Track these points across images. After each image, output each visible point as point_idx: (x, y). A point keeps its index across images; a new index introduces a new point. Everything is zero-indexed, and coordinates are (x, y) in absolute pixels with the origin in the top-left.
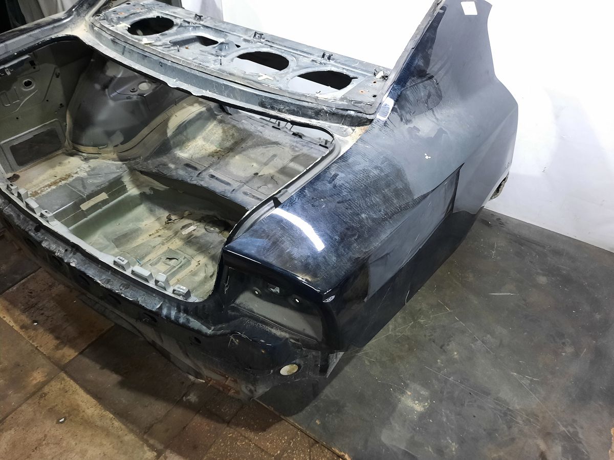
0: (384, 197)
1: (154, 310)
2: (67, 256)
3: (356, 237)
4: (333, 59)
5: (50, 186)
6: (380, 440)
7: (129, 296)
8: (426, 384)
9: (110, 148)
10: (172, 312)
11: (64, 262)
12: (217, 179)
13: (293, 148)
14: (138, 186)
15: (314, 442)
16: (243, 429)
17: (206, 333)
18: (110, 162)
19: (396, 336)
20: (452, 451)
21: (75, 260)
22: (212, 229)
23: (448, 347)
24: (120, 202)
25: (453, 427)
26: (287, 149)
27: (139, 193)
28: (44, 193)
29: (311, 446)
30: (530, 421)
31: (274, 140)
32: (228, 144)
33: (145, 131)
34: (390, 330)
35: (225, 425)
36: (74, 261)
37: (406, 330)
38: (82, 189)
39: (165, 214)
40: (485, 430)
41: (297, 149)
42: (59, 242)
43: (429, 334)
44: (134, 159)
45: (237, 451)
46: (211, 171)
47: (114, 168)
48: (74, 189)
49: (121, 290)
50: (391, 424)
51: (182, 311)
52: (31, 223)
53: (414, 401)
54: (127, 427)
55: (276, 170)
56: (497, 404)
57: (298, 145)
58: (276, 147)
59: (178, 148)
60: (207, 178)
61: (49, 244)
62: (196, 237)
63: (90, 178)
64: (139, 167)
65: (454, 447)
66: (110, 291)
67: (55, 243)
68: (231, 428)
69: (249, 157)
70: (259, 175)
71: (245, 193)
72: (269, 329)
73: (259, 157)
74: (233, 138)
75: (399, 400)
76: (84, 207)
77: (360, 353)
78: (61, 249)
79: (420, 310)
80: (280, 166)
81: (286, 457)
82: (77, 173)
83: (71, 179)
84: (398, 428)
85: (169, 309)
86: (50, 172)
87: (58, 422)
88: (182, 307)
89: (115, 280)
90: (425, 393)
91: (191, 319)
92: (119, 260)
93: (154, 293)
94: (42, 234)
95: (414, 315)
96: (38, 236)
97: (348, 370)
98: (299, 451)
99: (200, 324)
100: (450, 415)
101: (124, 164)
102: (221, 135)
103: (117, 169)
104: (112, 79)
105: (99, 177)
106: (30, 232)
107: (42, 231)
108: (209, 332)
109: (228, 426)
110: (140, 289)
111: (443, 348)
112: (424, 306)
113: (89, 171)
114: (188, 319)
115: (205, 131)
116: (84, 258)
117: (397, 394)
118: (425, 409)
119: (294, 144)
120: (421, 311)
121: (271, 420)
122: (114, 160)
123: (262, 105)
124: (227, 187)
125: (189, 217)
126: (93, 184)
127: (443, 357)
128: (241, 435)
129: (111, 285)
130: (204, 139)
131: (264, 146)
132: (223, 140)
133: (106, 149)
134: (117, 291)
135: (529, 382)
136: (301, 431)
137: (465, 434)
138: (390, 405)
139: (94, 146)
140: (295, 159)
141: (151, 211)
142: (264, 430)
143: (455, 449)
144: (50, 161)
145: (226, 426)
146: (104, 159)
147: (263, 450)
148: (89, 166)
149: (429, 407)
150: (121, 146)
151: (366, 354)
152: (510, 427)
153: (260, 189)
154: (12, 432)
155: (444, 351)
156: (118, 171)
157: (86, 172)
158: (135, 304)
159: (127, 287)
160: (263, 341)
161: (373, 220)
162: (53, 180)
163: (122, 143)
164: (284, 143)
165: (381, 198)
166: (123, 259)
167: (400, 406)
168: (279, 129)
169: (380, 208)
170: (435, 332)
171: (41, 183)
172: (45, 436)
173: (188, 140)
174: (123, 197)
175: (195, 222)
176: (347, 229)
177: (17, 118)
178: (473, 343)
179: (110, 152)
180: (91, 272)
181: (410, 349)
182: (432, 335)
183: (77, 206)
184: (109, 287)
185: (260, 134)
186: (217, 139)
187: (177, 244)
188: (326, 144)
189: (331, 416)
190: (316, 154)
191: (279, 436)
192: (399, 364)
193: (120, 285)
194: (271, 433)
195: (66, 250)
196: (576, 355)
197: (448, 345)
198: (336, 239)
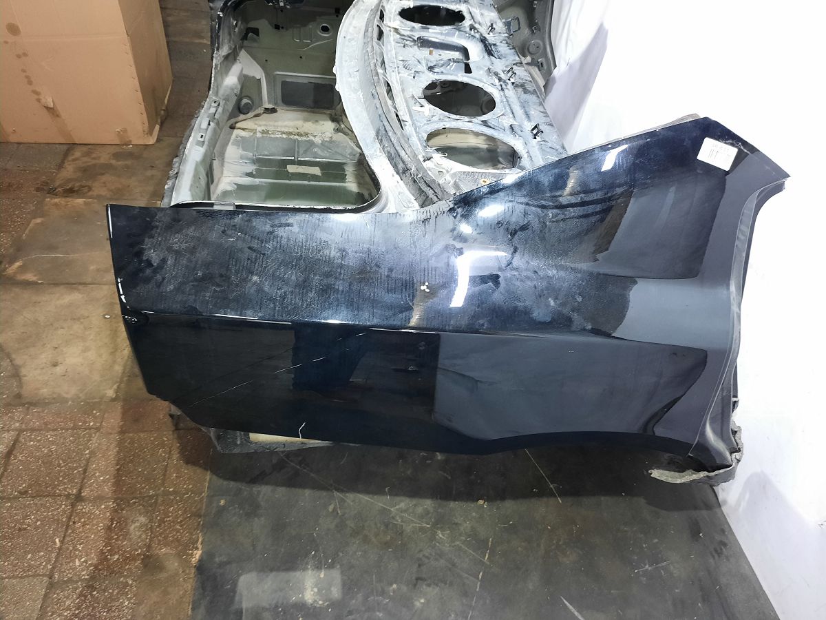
0: (305, 281)
3: (218, 289)
5: (283, 133)
6: (239, 576)
8: (349, 587)
14: (360, 184)
16: (178, 445)
19: (393, 518)
23: (424, 587)
24: (331, 187)
27: (357, 191)
28: (273, 136)
29: (195, 514)
34: (397, 507)
35: (174, 428)
37: (412, 525)
38: (301, 152)
43: (427, 554)
45: (152, 455)
47: (348, 152)
48: (296, 148)
50: (267, 576)
53: (316, 586)
54: (127, 361)
63: (320, 148)
68: (173, 434)
75: (305, 569)
76: (291, 169)
77: (338, 494)
79: (456, 524)
81: (170, 499)
82: (315, 136)
83: (304, 138)
84: (266, 587)
86: (300, 123)
87: (104, 316)
90: (336, 593)
95: (441, 521)
97: (306, 495)
98: (183, 507)
103: (350, 154)
105: (327, 151)
109: (173, 431)
111: (420, 582)
112: (466, 526)
113: (326, 141)
117: (311, 562)
118: (312, 604)
120: (454, 526)
126: (315, 153)
127: (404, 588)
128: (170, 448)
138: (290, 562)
142: (187, 463)
144: (312, 114)
145: (172, 429)
147: (164, 475)
148: (332, 138)
149: (320, 608)
151: (342, 501)
154: (80, 296)
155: (415, 585)
156: (348, 156)
157: (323, 140)
161: (260, 290)
162: (291, 130)
165: (301, 279)
169: (284, 286)
170: (436, 560)
171: (281, 127)
172: (88, 317)
174: (337, 184)
176: (221, 276)
177: (301, 57)
178: (457, 615)
181: (387, 545)
182: (427, 558)
183: (284, 163)
189: (237, 510)
191: (189, 479)
192: (354, 543)
194: (188, 471)
197: (429, 585)
198: (197, 274)
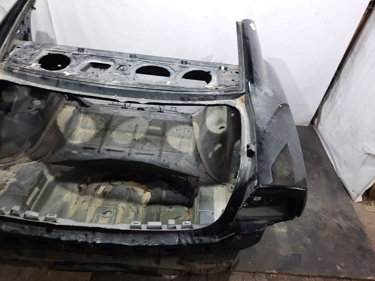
1: (176, 244)
2: (89, 239)
4: (188, 63)
7: (155, 243)
9: (23, 154)
10: (188, 240)
11: (89, 243)
12: (113, 150)
13: (145, 118)
14: (53, 174)
15: (253, 274)
17: (216, 242)
18: (27, 164)
20: (309, 243)
21: (98, 238)
22: (116, 183)
24: (45, 189)
25: (302, 231)
26: (142, 119)
27: (53, 178)
29: (254, 277)
30: (325, 213)
31: (129, 115)
32: (102, 126)
33: (44, 134)
36: (97, 240)
39: (75, 186)
40: (314, 226)
41: (147, 118)
42: (75, 232)
44: (44, 156)
46: (104, 147)
47: (32, 167)
48: (15, 193)
49: (146, 242)
50: (279, 244)
51: (194, 236)
52: (39, 228)
53: (280, 228)
55: (144, 133)
56: (310, 212)
57: (146, 115)
58: (134, 120)
59: (70, 139)
60: (106, 152)
61: (68, 237)
62: (110, 193)
63: (21, 181)
64: (52, 161)
65: (309, 240)
66: (139, 246)
67: (73, 234)
69: (122, 131)
70: (136, 139)
71: (137, 154)
72: (255, 222)
73: (128, 129)
74: (102, 121)
75: (274, 231)
76: (28, 203)
78: (81, 236)
80: (145, 131)
82: (8, 181)
83: (6, 187)
84: (283, 245)
85: (185, 239)
88: (193, 234)
89: (138, 238)
91: (202, 238)
92: (135, 224)
93: (170, 233)
94: (56, 232)
96: (54, 235)
99: (208, 238)
100: (297, 226)
101: (39, 162)
102: (92, 122)
103: (36, 167)
104: (11, 104)
105: (28, 177)
106: (43, 235)
107: (54, 230)
108: (217, 240)
110: (159, 236)
113: (16, 176)
114: (200, 240)
115: (79, 122)
116: (105, 234)
117: (271, 229)
118: (287, 230)
119: (144, 115)
121: (226, 276)
122: (28, 161)
123: (182, 99)
124: (123, 154)
125: (93, 181)
126: (26, 184)
129: (137, 242)
130: (83, 127)
131: (126, 121)
132: (96, 125)
133: (20, 155)
134: (144, 244)
135: (313, 196)
136: (245, 272)
137: (308, 232)
138: (272, 236)
139: (10, 156)
140: (150, 124)
141: (66, 188)
143: (310, 241)
146: (20, 163)
148: (14, 173)
149: (287, 227)
150: (30, 150)
152: (321, 220)
153: (143, 148)
156: (38, 168)
157: (15, 177)
158: (162, 246)
159: (149, 238)
160: (257, 230)
163: (30, 148)
164: (137, 116)
166: (137, 222)
167: (276, 234)
168: (127, 108)
173: (73, 131)
174: (46, 185)
175: (101, 183)
179: (23, 156)
180: (116, 241)
183: (24, 204)
184: (137, 244)
185: (118, 114)
186: (92, 125)
187: (99, 202)
188: (161, 110)
189: (253, 256)
190: (160, 117)
193: (143, 239)
195: (86, 235)
196: (319, 176)
